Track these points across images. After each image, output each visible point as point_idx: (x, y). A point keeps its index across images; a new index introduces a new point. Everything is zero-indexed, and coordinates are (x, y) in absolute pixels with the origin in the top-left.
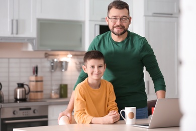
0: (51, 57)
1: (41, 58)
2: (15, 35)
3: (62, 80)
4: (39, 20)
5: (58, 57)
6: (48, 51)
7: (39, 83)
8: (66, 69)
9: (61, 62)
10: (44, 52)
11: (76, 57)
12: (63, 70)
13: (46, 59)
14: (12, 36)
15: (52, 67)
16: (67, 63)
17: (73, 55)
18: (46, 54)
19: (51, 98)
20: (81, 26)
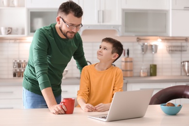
0: (142, 41)
1: (133, 42)
2: (102, 24)
3: (153, 61)
4: (123, 10)
5: (149, 41)
6: (140, 36)
7: (128, 64)
8: (156, 52)
9: (152, 46)
10: (136, 37)
11: (166, 41)
12: (153, 53)
13: (138, 43)
14: (99, 24)
15: (143, 50)
16: (156, 46)
17: (162, 40)
18: (138, 38)
19: (140, 76)
20: (166, 14)
